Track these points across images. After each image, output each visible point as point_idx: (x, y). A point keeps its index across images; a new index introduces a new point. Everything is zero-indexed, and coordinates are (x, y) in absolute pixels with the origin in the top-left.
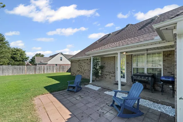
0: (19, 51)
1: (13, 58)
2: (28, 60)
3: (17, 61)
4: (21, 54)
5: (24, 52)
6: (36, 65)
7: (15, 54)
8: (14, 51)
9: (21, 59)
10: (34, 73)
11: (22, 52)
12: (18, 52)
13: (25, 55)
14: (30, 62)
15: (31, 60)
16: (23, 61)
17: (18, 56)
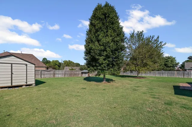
0: (170, 58)
1: (165, 65)
2: (178, 65)
3: (168, 67)
4: (171, 61)
5: (174, 58)
6: (186, 70)
7: (167, 62)
8: (166, 59)
9: (172, 65)
10: (183, 77)
11: (172, 59)
12: (169, 60)
13: (176, 61)
14: (180, 67)
15: (181, 65)
16: (173, 67)
17: (169, 63)
